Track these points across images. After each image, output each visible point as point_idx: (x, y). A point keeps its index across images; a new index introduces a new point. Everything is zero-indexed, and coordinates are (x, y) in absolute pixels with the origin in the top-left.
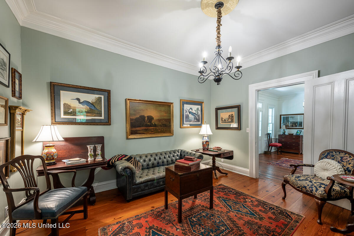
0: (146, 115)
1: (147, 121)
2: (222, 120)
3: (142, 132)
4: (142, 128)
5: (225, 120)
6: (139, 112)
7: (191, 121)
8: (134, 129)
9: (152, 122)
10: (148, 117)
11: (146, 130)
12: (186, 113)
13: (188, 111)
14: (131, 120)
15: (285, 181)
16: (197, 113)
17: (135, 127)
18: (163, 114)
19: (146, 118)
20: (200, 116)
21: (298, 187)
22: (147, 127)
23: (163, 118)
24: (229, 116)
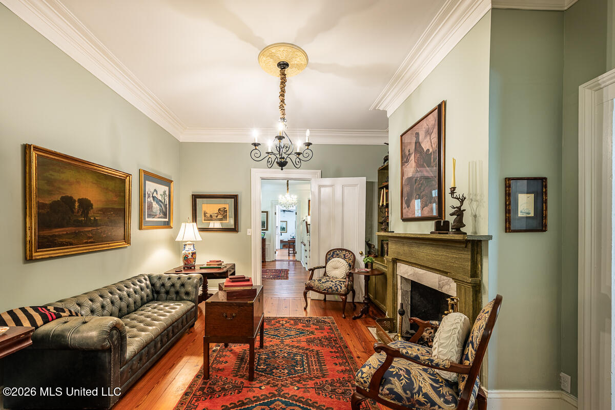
0: (76, 198)
1: (78, 212)
2: (205, 216)
3: (67, 240)
4: (67, 229)
5: (211, 216)
6: (60, 188)
7: (156, 215)
8: (47, 233)
9: (90, 215)
10: (81, 201)
11: (76, 234)
12: (149, 200)
13: (151, 195)
14: (40, 206)
15: (306, 288)
16: (163, 201)
17: (50, 227)
18: (111, 196)
19: (77, 204)
20: (168, 206)
21: (323, 290)
22: (79, 226)
23: (110, 206)
24: (219, 210)
